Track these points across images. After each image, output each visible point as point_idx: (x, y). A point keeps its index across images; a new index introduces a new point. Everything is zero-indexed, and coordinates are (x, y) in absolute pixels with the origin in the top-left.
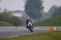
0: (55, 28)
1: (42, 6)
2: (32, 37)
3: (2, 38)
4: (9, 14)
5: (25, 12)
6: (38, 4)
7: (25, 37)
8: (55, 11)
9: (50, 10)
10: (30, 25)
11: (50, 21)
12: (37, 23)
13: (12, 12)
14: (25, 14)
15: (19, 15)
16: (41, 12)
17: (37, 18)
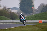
0: (43, 21)
1: (33, 4)
2: (25, 28)
3: (2, 29)
4: (8, 10)
5: (20, 9)
7: (20, 28)
8: (43, 8)
9: (39, 7)
10: (23, 19)
11: (39, 16)
12: (29, 17)
13: (10, 9)
14: (20, 10)
15: (15, 11)
16: (32, 9)
17: (29, 13)
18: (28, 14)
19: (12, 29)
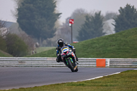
6: (47, 7)
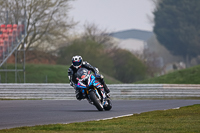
2: (177, 119)
3: (78, 122)
12: (194, 72)
18: (190, 59)
19: (121, 121)
